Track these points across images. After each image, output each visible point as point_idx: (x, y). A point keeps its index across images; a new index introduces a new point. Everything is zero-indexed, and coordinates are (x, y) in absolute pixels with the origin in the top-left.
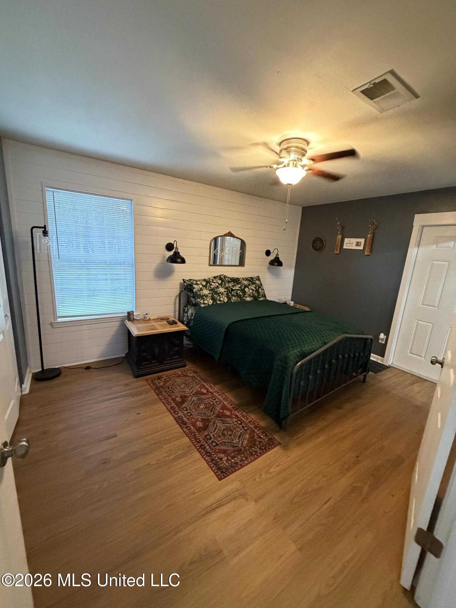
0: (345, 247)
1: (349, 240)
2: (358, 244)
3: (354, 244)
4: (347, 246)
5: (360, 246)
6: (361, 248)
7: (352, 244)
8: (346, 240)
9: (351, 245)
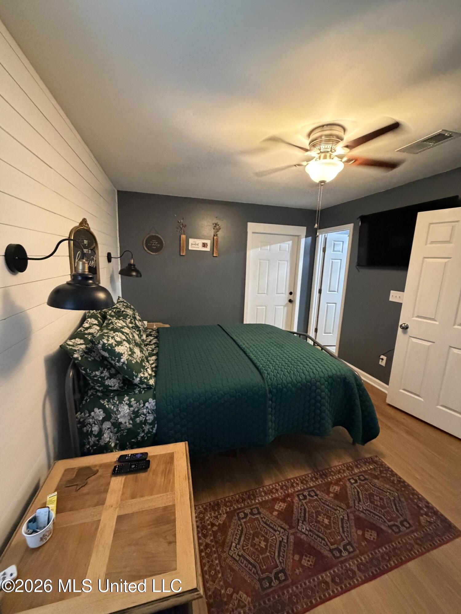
0: (190, 248)
1: (195, 241)
2: (204, 245)
3: (201, 245)
4: (192, 247)
5: (207, 247)
6: (208, 249)
7: (198, 245)
8: (191, 241)
9: (196, 246)
